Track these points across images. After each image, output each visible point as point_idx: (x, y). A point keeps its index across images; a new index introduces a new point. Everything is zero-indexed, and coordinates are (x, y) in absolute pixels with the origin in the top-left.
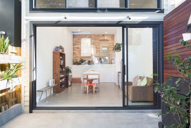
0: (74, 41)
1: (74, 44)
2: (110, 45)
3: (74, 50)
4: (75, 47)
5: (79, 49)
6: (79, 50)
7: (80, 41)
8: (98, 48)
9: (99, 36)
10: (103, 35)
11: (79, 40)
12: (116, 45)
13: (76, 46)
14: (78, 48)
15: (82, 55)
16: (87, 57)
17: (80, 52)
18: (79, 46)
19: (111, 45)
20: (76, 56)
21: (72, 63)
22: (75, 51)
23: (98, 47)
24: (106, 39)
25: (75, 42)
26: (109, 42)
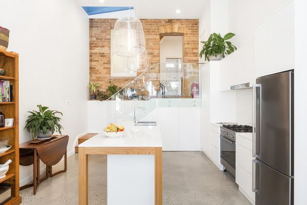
0: (91, 37)
1: (92, 46)
2: (186, 46)
3: (91, 61)
4: (93, 51)
5: (106, 58)
6: (105, 60)
7: (108, 37)
8: (154, 56)
9: (157, 22)
10: (170, 21)
11: (104, 35)
12: (210, 39)
13: (97, 50)
14: (102, 55)
15: (114, 74)
16: (127, 80)
17: (106, 66)
18: (104, 50)
19: (190, 46)
20: (98, 75)
21: (86, 94)
22: (94, 63)
23: (156, 52)
24: (176, 30)
25: (94, 39)
26: (186, 38)
